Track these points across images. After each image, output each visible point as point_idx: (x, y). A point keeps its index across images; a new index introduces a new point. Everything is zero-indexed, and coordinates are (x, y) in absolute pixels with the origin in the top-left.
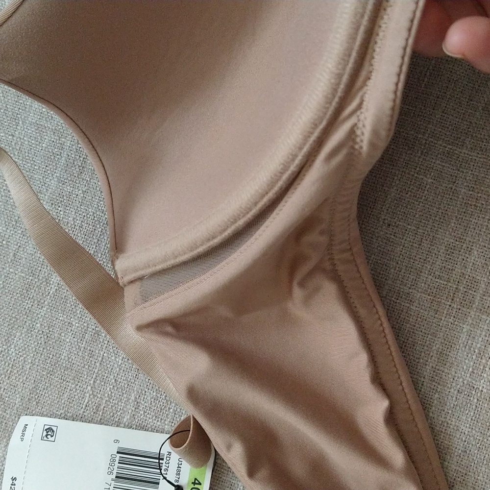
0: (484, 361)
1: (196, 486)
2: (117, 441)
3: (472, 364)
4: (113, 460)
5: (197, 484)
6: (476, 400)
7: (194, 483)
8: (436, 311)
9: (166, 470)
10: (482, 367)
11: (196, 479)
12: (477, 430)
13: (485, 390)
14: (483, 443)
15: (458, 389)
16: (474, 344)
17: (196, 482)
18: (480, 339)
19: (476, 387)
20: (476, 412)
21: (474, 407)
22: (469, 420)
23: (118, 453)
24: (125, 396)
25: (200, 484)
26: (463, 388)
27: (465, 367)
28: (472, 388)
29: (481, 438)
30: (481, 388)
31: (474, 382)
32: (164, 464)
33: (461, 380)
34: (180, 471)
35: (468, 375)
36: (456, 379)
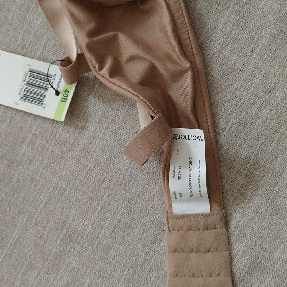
0: (229, 39)
1: (66, 93)
2: (29, 65)
3: (223, 40)
4: (26, 75)
5: (67, 92)
6: (221, 60)
7: (66, 91)
8: (209, 11)
9: (52, 83)
10: (227, 43)
11: (67, 90)
12: (219, 75)
13: (227, 55)
14: (221, 82)
15: (213, 53)
16: (226, 30)
17: (67, 91)
18: (229, 28)
19: (222, 53)
20: (220, 66)
21: (220, 63)
22: (216, 70)
23: (29, 71)
24: (39, 42)
25: (68, 92)
26: (216, 53)
27: (219, 42)
28: (221, 53)
29: (221, 79)
30: (225, 54)
31: (222, 50)
32: (52, 80)
33: (216, 48)
34: (59, 84)
35: (220, 46)
36: (213, 48)
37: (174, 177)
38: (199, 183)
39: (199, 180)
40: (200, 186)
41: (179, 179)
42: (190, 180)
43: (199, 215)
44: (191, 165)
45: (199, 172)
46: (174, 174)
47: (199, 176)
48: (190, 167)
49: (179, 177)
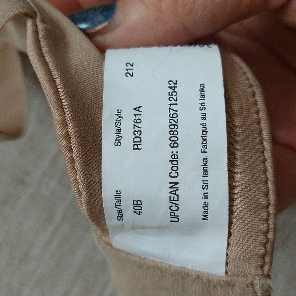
37: (118, 142)
38: (204, 155)
39: (205, 144)
40: (205, 165)
41: (137, 146)
42: (174, 144)
43: (188, 275)
44: (173, 102)
45: (204, 117)
46: (119, 131)
47: (205, 132)
48: (173, 107)
49: (137, 140)
